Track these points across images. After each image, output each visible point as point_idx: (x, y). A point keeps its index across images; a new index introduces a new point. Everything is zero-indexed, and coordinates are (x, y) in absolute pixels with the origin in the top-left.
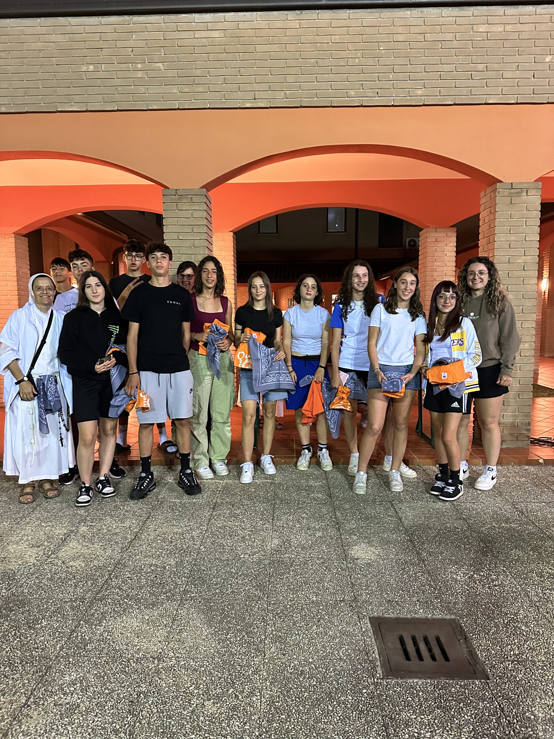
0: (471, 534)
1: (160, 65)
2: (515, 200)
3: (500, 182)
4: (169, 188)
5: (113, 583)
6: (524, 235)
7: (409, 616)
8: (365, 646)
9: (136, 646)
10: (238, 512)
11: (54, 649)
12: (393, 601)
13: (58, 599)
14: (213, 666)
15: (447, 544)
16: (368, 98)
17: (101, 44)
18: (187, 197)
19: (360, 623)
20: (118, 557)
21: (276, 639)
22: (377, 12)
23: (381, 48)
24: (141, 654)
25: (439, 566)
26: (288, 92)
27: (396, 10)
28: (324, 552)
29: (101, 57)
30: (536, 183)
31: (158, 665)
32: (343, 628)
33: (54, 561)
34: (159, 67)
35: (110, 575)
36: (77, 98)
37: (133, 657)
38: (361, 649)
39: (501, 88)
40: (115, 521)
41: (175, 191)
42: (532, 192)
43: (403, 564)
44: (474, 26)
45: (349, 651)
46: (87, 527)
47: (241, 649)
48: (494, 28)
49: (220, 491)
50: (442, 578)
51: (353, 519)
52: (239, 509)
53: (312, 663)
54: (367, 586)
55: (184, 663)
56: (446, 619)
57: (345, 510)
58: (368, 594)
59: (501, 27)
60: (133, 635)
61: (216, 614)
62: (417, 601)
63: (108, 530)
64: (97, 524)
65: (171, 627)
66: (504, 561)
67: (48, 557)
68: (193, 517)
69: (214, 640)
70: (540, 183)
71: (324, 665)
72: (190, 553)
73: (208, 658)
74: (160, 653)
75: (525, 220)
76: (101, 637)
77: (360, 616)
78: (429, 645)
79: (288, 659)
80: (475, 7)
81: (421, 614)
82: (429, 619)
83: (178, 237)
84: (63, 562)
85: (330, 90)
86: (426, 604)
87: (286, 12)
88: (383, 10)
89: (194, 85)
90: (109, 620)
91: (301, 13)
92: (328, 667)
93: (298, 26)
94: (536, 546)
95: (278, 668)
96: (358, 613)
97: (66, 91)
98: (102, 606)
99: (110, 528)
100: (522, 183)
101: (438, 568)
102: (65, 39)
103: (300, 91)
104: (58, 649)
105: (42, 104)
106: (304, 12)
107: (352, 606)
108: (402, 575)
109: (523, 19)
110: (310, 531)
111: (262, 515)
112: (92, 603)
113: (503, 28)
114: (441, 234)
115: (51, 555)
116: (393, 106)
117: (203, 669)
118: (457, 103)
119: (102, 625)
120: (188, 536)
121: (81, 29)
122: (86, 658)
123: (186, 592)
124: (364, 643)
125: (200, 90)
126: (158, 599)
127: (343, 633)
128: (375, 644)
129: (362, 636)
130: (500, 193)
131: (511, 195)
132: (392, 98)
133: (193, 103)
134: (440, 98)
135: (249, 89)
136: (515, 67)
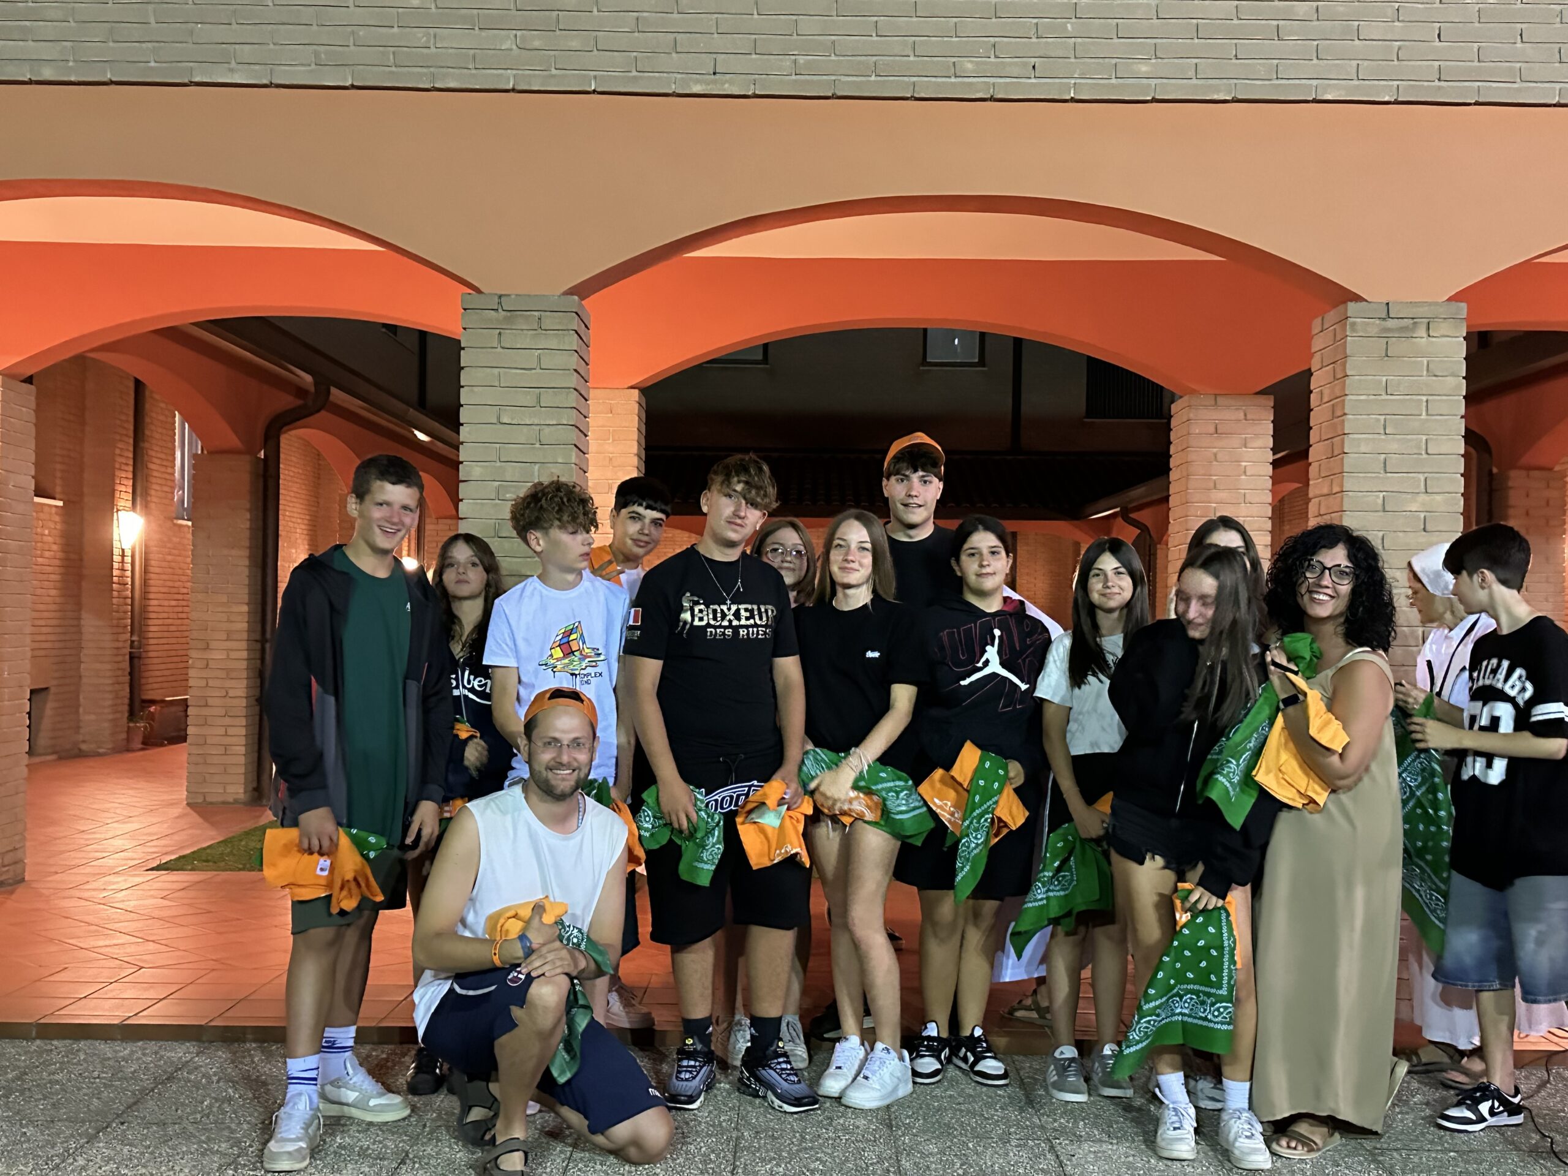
2: (1398, 347)
3: (1357, 298)
4: (481, 292)
6: (1424, 438)
16: (1008, 80)
18: (527, 317)
26: (801, 60)
30: (1454, 304)
36: (246, 52)
39: (1354, 63)
41: (496, 300)
42: (1441, 328)
70: (1463, 305)
75: (1424, 398)
83: (499, 418)
85: (912, 58)
89: (558, 32)
97: (219, 33)
100: (1415, 304)
103: (833, 57)
105: (152, 64)
114: (1229, 413)
116: (1073, 100)
118: (1240, 96)
125: (574, 44)
130: (1358, 327)
131: (1385, 334)
132: (1073, 81)
133: (554, 76)
134: (1196, 86)
135: (702, 47)
136: (1389, 12)
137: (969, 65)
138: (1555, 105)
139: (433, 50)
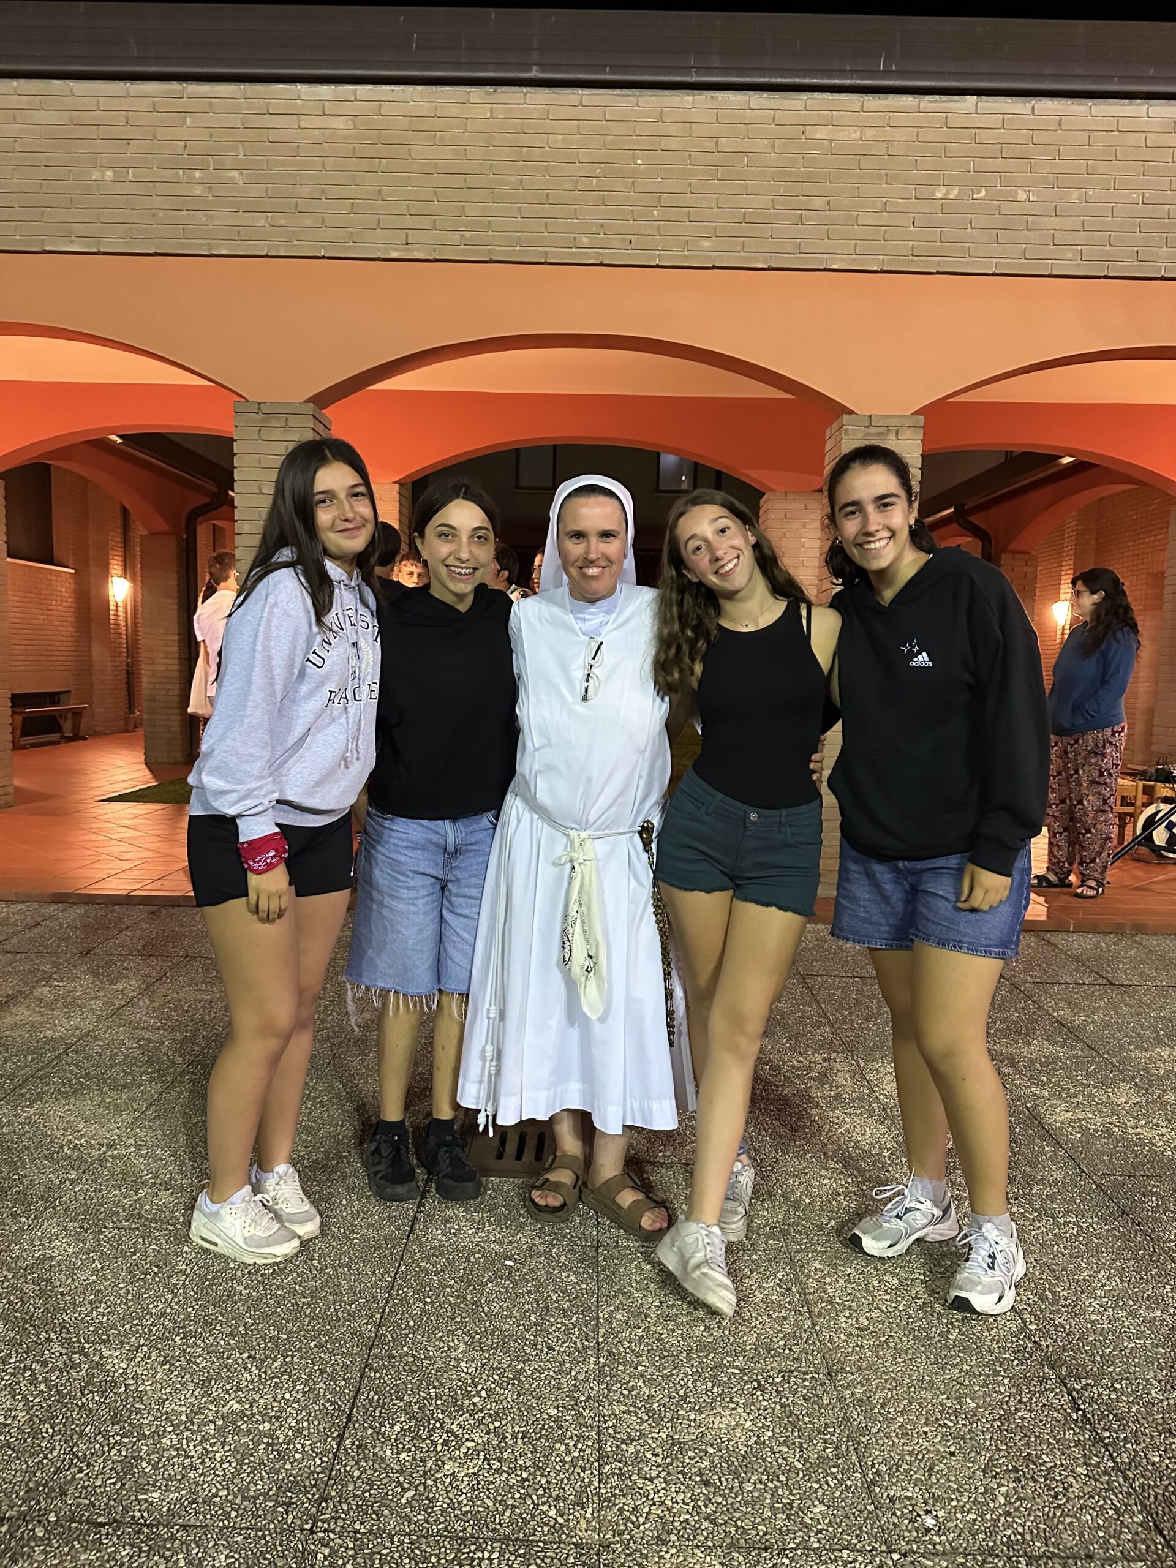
1: (235, 174)
3: (851, 412)
4: (247, 400)
5: (69, 1059)
16: (609, 251)
17: (128, 132)
18: (276, 418)
20: (89, 1027)
22: (633, 96)
23: (639, 162)
26: (468, 234)
27: (667, 93)
29: (128, 155)
30: (916, 417)
34: (233, 178)
35: (67, 1049)
36: (81, 229)
39: (853, 242)
40: (101, 981)
41: (258, 405)
42: (904, 432)
44: (808, 128)
46: (50, 987)
48: (842, 134)
59: (855, 132)
63: (85, 993)
64: (68, 983)
70: (922, 418)
74: (114, 1140)
80: (810, 95)
83: (260, 489)
85: (546, 234)
87: (468, 89)
88: (643, 92)
89: (297, 214)
91: (494, 91)
93: (488, 115)
97: (62, 215)
100: (890, 417)
102: (62, 120)
103: (490, 233)
105: (19, 237)
106: (500, 89)
109: (897, 119)
113: (858, 134)
114: (795, 505)
116: (657, 266)
118: (774, 266)
121: (90, 103)
125: (308, 223)
130: (849, 432)
132: (658, 253)
133: (297, 246)
134: (743, 257)
135: (397, 225)
136: (879, 204)
137: (585, 240)
138: (992, 275)
139: (211, 227)
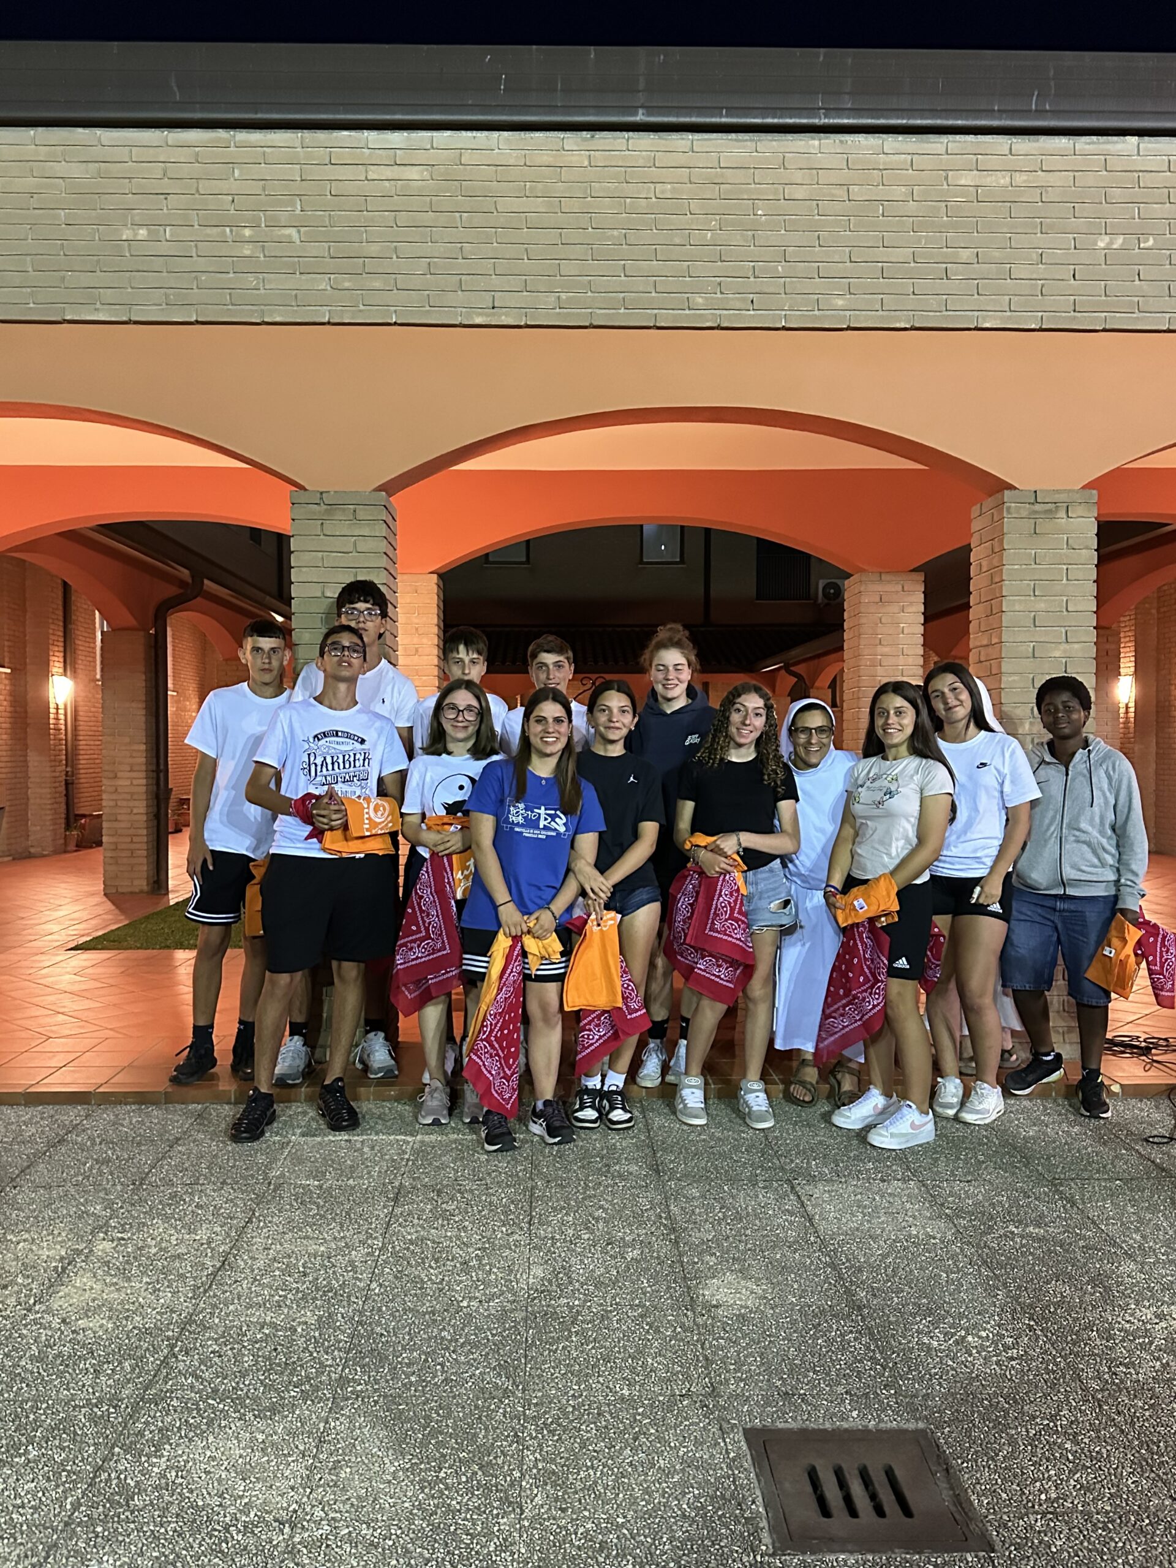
0: (962, 1250)
1: (293, 232)
2: (1044, 526)
3: (1011, 487)
4: (305, 490)
5: (181, 1366)
6: (1065, 599)
7: (828, 1426)
8: (736, 1489)
9: (241, 1497)
10: (451, 1206)
11: (60, 1507)
12: (794, 1395)
13: (58, 1401)
14: (412, 1536)
15: (911, 1271)
16: (731, 312)
17: (166, 186)
18: (344, 510)
19: (724, 1441)
20: (187, 1307)
21: (547, 1478)
22: (751, 140)
23: (760, 212)
24: (252, 1515)
25: (892, 1319)
26: (563, 296)
27: (789, 136)
28: (644, 1294)
29: (165, 211)
30: (1088, 492)
31: (291, 1537)
32: (688, 1452)
33: (43, 1318)
34: (290, 236)
35: (172, 1347)
36: (108, 295)
37: (237, 1520)
38: (728, 1495)
39: (1007, 298)
40: (175, 1228)
41: (318, 495)
42: (1076, 511)
43: (815, 1316)
44: (950, 173)
45: (702, 1500)
46: (112, 1241)
47: (469, 1500)
48: (990, 180)
49: (408, 1160)
50: (900, 1344)
51: (707, 1220)
52: (452, 1199)
53: (623, 1525)
54: (739, 1364)
55: (346, 1531)
56: (906, 1431)
57: (689, 1199)
58: (741, 1380)
59: (1004, 177)
60: (233, 1475)
61: (412, 1428)
62: (846, 1393)
63: (161, 1249)
64: (133, 1234)
65: (314, 1456)
66: (1031, 1306)
67: (29, 1310)
68: (351, 1219)
69: (412, 1482)
70: (1095, 492)
71: (649, 1529)
72: (349, 1297)
73: (400, 1520)
74: (295, 1511)
75: (1065, 567)
76: (163, 1481)
77: (725, 1425)
78: (870, 1488)
79: (572, 1519)
80: (951, 137)
81: (855, 1419)
82: (870, 1431)
83: (323, 593)
84: (64, 1321)
85: (653, 294)
86: (864, 1400)
87: (561, 134)
88: (763, 136)
89: (364, 275)
90: (178, 1445)
91: (593, 137)
92: (657, 1533)
93: (586, 163)
94: (1100, 1274)
95: (552, 1538)
96: (720, 1419)
97: (86, 279)
98: (158, 1414)
99: (163, 1245)
100: (1058, 492)
101: (890, 1323)
102: (87, 172)
103: (589, 294)
104: (69, 1507)
105: (32, 305)
106: (598, 135)
107: (706, 1406)
108: (815, 1338)
109: (1050, 163)
110: (613, 1248)
111: (505, 1213)
112: (136, 1408)
113: (1008, 179)
114: (891, 586)
115: (34, 1304)
116: (784, 328)
117: (391, 1543)
118: (917, 325)
119: (162, 1456)
120: (341, 1261)
121: (122, 153)
122: (132, 1526)
123: (343, 1381)
124: (734, 1482)
125: (377, 285)
126: (283, 1398)
127: (687, 1463)
128: (757, 1485)
129: (729, 1467)
130: (1012, 510)
131: (1033, 516)
132: (784, 313)
133: (361, 311)
134: (882, 316)
135: (482, 286)
136: (1034, 256)
137: (699, 300)
138: (1164, 331)
139: (262, 291)
